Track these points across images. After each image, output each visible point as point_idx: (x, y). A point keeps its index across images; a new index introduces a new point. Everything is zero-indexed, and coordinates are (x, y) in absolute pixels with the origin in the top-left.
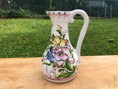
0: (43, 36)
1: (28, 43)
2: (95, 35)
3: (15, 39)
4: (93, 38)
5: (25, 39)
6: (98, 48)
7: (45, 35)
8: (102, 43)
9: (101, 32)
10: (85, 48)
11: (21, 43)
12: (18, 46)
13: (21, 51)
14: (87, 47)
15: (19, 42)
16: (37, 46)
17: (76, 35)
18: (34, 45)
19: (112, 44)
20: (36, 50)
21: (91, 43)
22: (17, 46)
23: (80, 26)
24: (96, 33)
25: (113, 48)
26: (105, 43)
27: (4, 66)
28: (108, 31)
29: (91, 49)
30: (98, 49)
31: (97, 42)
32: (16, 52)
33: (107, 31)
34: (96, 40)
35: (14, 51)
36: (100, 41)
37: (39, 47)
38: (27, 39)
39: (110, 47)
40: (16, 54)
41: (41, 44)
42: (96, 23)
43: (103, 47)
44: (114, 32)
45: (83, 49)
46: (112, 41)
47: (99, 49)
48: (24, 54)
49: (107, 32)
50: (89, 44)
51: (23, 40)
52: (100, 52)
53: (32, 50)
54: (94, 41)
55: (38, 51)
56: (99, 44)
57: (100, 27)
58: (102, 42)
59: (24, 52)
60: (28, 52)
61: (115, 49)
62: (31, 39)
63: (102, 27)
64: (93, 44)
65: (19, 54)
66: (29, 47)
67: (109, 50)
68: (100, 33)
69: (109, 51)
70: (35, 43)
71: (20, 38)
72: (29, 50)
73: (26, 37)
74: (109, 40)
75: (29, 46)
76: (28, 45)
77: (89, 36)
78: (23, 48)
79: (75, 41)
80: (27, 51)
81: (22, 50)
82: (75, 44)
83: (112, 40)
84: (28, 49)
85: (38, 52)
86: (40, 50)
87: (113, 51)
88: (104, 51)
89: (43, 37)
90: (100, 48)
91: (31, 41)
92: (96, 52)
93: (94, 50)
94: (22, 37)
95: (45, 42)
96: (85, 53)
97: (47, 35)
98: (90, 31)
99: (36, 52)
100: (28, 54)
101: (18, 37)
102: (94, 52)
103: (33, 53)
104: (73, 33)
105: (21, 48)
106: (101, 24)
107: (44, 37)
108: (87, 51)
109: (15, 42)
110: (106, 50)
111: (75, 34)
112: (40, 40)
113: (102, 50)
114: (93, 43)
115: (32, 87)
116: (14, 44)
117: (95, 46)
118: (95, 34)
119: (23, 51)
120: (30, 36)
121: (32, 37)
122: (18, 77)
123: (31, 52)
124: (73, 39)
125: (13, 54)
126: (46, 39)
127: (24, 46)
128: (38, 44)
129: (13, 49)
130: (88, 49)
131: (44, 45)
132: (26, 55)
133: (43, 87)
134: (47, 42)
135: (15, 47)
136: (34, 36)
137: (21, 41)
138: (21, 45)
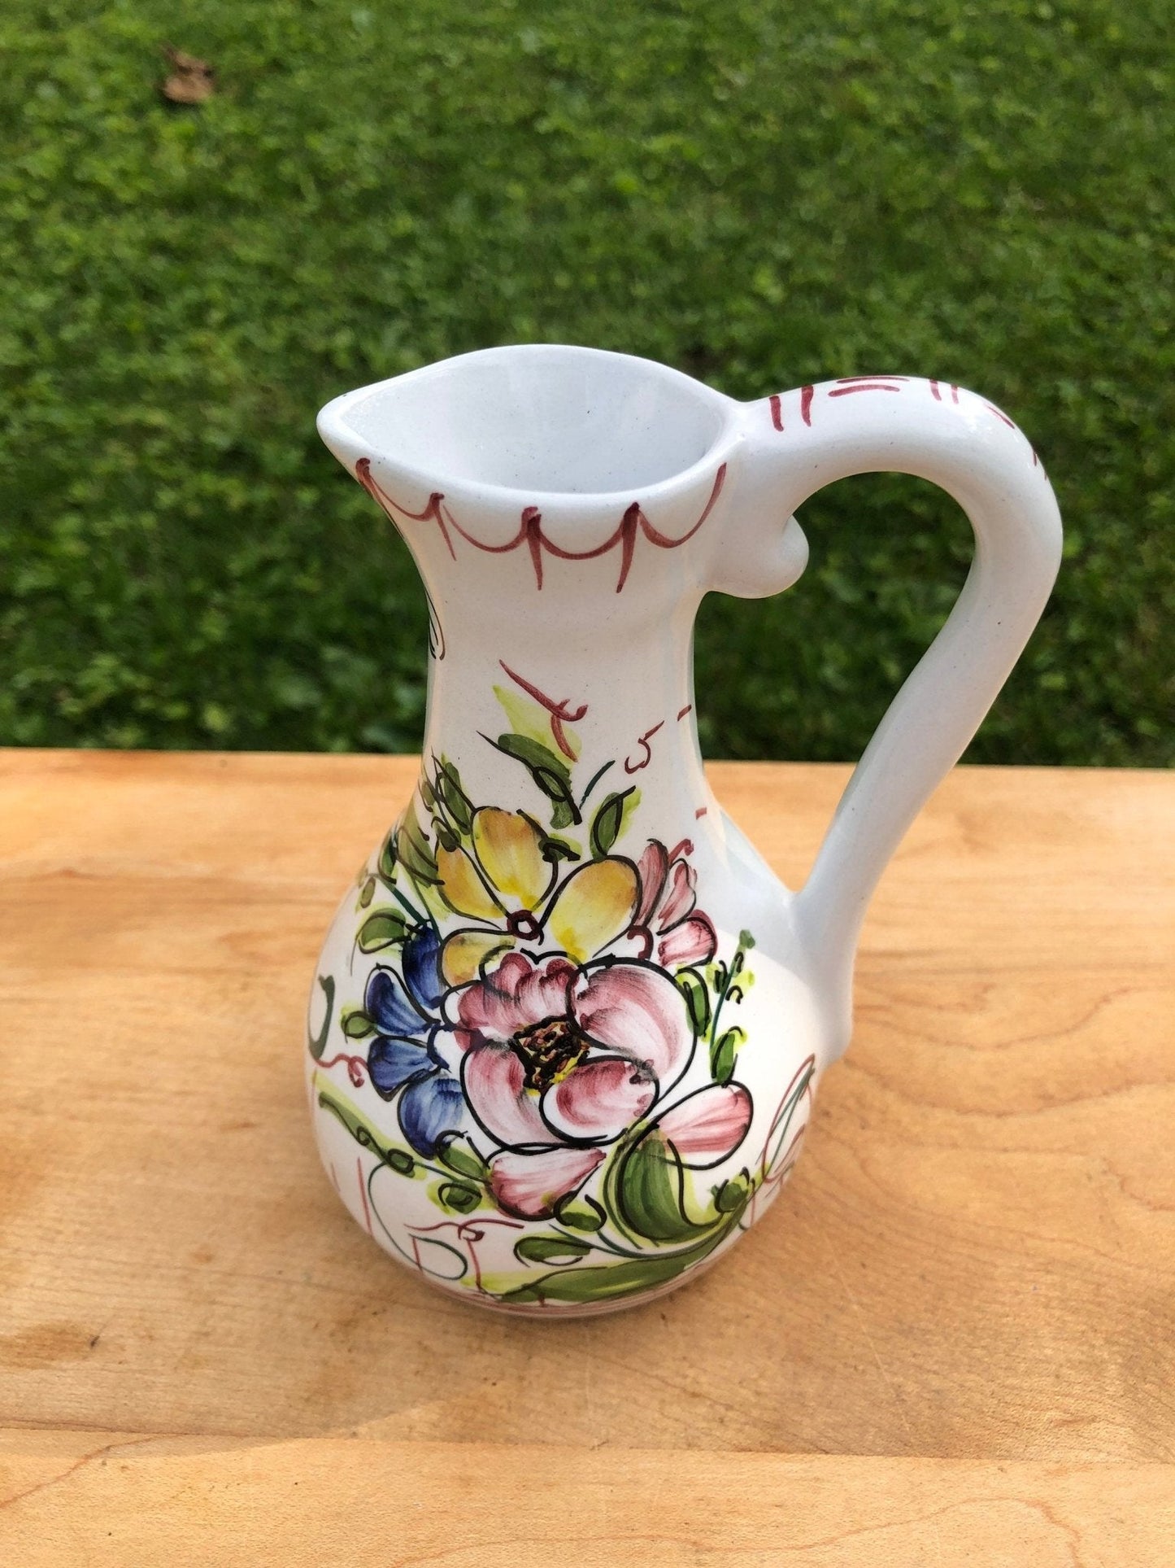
0: (440, 46)
1: (230, 163)
3: (30, 91)
5: (176, 89)
7: (477, 32)
10: (1057, 313)
11: (123, 174)
12: (92, 218)
13: (133, 313)
14: (1089, 282)
15: (94, 141)
16: (348, 238)
17: (958, 34)
18: (315, 218)
20: (343, 311)
22: (68, 216)
29: (1140, 316)
32: (68, 334)
35: (40, 300)
37: (383, 259)
38: (201, 92)
40: (69, 358)
41: (414, 208)
45: (1024, 331)
48: (179, 367)
50: (1126, 233)
51: (156, 115)
53: (289, 297)
55: (365, 317)
59: (172, 331)
60: (239, 331)
62: (265, 92)
65: (113, 364)
66: (244, 252)
70: (325, 182)
71: (99, 68)
72: (236, 304)
73: (184, 58)
75: (240, 222)
76: (232, 205)
77: (1157, 79)
78: (159, 263)
79: (922, 170)
80: (216, 316)
81: (150, 294)
82: (913, 216)
84: (230, 286)
86: (393, 298)
89: (436, 60)
91: (271, 142)
94: (128, 46)
95: (470, 169)
96: (1043, 387)
97: (500, 34)
99: (343, 339)
100: (237, 368)
101: (62, 50)
103: (293, 344)
105: (125, 252)
107: (454, 59)
108: (1066, 352)
109: (37, 145)
111: (944, 31)
112: (401, 124)
115: (203, 1348)
116: (23, 173)
119: (158, 317)
120: (253, 36)
121: (278, 66)
122: (28, 1158)
123: (276, 342)
124: (908, 117)
125: (28, 356)
126: (483, 101)
127: (171, 229)
128: (373, 202)
129: (22, 266)
130: (1101, 322)
131: (460, 215)
132: (201, 391)
133: (325, 1363)
134: (507, 171)
135: (43, 237)
136: (307, 49)
137: (112, 123)
138: (129, 207)
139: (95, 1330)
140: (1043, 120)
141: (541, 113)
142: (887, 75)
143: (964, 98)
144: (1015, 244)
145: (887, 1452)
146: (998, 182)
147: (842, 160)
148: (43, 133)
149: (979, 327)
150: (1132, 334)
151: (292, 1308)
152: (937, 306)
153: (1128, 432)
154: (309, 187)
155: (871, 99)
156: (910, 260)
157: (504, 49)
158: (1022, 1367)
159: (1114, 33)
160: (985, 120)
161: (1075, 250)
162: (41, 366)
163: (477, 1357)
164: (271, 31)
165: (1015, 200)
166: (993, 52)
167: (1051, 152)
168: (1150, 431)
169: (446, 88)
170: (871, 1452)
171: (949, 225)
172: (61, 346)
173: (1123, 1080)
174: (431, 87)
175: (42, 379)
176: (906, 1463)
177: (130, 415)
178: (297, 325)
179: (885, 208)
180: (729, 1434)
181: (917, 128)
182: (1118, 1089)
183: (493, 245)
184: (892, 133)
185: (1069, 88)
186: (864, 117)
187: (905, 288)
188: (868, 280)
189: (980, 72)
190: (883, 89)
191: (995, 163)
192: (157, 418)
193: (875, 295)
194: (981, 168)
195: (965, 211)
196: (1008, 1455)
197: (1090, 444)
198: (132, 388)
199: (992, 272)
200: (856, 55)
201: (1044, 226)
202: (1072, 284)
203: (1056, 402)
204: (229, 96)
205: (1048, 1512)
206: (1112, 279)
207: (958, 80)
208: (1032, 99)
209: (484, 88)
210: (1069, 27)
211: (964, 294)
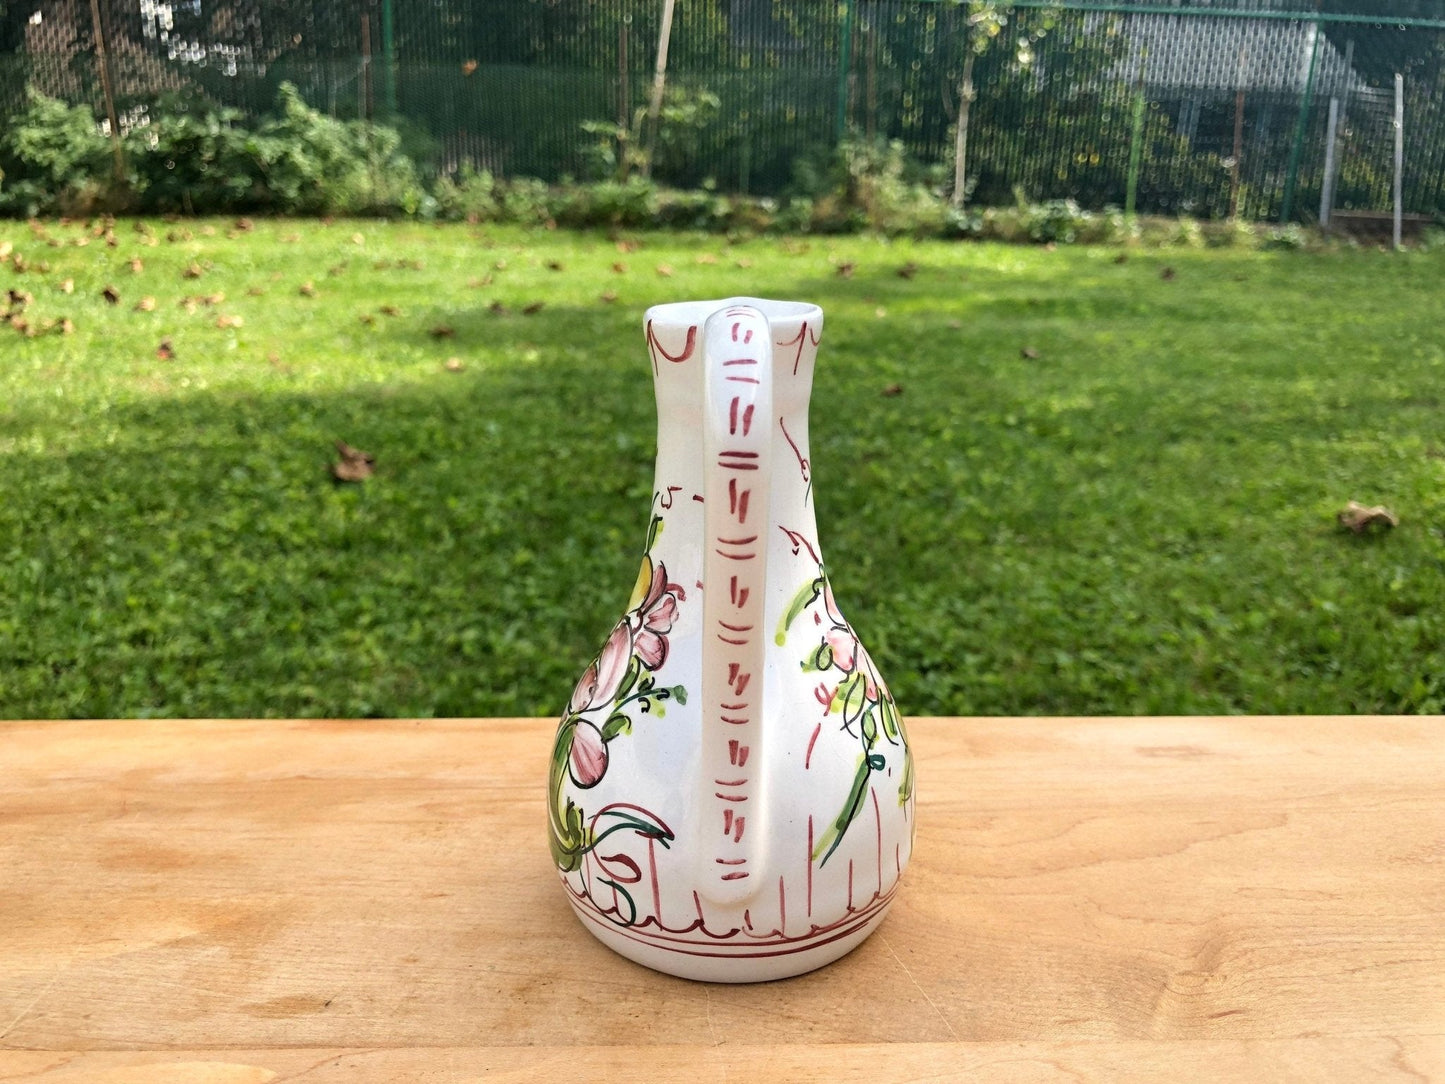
0: (553, 445)
1: (382, 520)
2: (1175, 450)
3: (226, 471)
4: (1145, 485)
5: (343, 471)
6: (1194, 610)
7: (583, 436)
8: (1257, 552)
9: (1261, 409)
10: (1045, 607)
11: (295, 527)
12: (266, 555)
13: (297, 620)
14: (1070, 587)
15: (273, 506)
16: (477, 568)
17: (947, 435)
18: (450, 556)
19: (1370, 560)
20: (473, 616)
21: (1127, 549)
22: (247, 554)
23: (1008, 326)
24: (1189, 425)
25: (1383, 612)
26: (1286, 548)
27: (135, 798)
28: (1343, 401)
29: (1114, 609)
30: (1202, 624)
31: (1193, 535)
32: (239, 633)
33: (1333, 405)
34: (1183, 501)
35: (217, 610)
36: (1231, 520)
37: (507, 581)
38: (363, 473)
39: (1348, 599)
40: (235, 651)
41: (532, 546)
42: (1210, 294)
43: (1258, 594)
44: (1408, 414)
45: (1021, 619)
46: (1384, 524)
47: (1210, 613)
48: (330, 655)
49: (1323, 411)
50: (1093, 555)
51: (325, 488)
52: (1218, 659)
53: (426, 607)
54: (1158, 519)
55: (489, 619)
56: (1217, 559)
57: (1244, 347)
58: (1255, 539)
59: (325, 630)
60: (380, 631)
61: (1397, 624)
62: (413, 474)
63: (1268, 346)
64: (1148, 559)
65: (274, 656)
66: (387, 574)
67: (1335, 635)
68: (1248, 429)
69: (1322, 649)
70: (458, 530)
71: (281, 459)
72: (383, 612)
73: (351, 451)
74: (1339, 517)
75: (388, 556)
76: (381, 545)
77: (1102, 459)
78: (320, 584)
79: (930, 517)
80: (365, 619)
81: (307, 606)
82: (925, 547)
83: (1379, 510)
84: (377, 599)
85: (492, 637)
86: (513, 606)
87: (1370, 651)
88: (1270, 645)
89: (552, 454)
90: (1223, 611)
91: (417, 504)
92: (1166, 652)
93: (1146, 633)
94: (308, 445)
95: (576, 521)
96: (1042, 658)
97: (603, 437)
98: (1123, 392)
99: (471, 634)
100: (378, 653)
101: (255, 448)
102: (1150, 648)
103: (428, 639)
104: (915, 421)
105: (289, 577)
106: (1265, 312)
107: (564, 453)
108: (1060, 634)
109: (227, 509)
110: (1297, 631)
111: (937, 433)
112: (522, 492)
113: (1247, 631)
114: (1152, 542)
115: (412, 1005)
116: (213, 527)
117: (1162, 584)
118: (1174, 438)
119: (314, 620)
120: (408, 439)
121: (425, 457)
122: (273, 915)
123: (415, 636)
124: (914, 484)
125: (204, 649)
126: (587, 479)
127: (330, 562)
128: (493, 544)
129: (205, 588)
130: (1083, 612)
131: (568, 551)
132: (349, 672)
133: (507, 1010)
134: (605, 521)
135: (225, 568)
136: (451, 447)
137: (291, 493)
138: (299, 548)
139: (328, 998)
140: (1019, 486)
141: (633, 485)
142: (897, 459)
143: (957, 473)
144: (1008, 562)
145: (935, 1040)
146: (990, 525)
147: (867, 510)
148: (231, 501)
149: (987, 618)
150: (1109, 620)
151: (479, 983)
152: (951, 603)
153: (1115, 686)
154: (446, 533)
155: (886, 474)
156: (927, 575)
157: (602, 447)
158: (1033, 996)
159: (1066, 432)
160: (974, 486)
161: (1055, 567)
162: (216, 657)
163: (624, 1004)
164: (422, 436)
165: (1004, 534)
166: (977, 444)
167: (1028, 504)
168: (1133, 688)
169: (557, 470)
170: (923, 1040)
171: (953, 551)
172: (232, 642)
173: (1097, 859)
174: (547, 469)
175: (212, 667)
176: (951, 1046)
177: (285, 691)
178: (431, 624)
179: (902, 542)
180: (816, 1036)
181: (923, 492)
182: (1092, 864)
183: (596, 569)
184: (904, 495)
185: (1036, 466)
186: (880, 485)
187: (923, 594)
188: (892, 589)
189: (967, 459)
190: (894, 468)
191: (985, 512)
192: (308, 691)
193: (900, 597)
194: (973, 514)
195: (968, 544)
196: (1026, 1038)
197: (1087, 697)
198: (290, 672)
199: (992, 581)
200: (871, 448)
201: (1030, 552)
202: (1057, 589)
203: (1055, 668)
204: (383, 478)
205: (1059, 1066)
206: (1086, 585)
207: (950, 463)
208: (1010, 472)
209: (589, 469)
210: (1031, 429)
211: (971, 596)
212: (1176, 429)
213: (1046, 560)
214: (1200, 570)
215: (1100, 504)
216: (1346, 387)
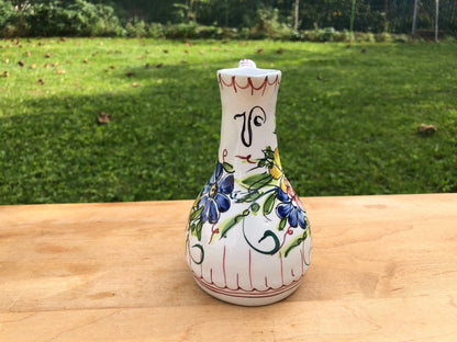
0: (168, 110)
1: (114, 136)
2: (369, 108)
3: (63, 121)
4: (357, 119)
5: (101, 120)
6: (373, 159)
7: (178, 107)
8: (393, 140)
9: (394, 94)
10: (326, 159)
11: (86, 138)
12: (78, 148)
13: (88, 168)
14: (334, 153)
15: (79, 132)
16: (146, 150)
17: (294, 105)
18: (137, 147)
19: (428, 142)
20: (146, 166)
21: (352, 140)
22: (71, 147)
23: (313, 69)
24: (370, 100)
25: (433, 158)
26: (402, 139)
27: (45, 230)
28: (419, 91)
29: (348, 159)
30: (375, 163)
31: (372, 135)
32: (70, 173)
33: (416, 93)
34: (369, 125)
35: (63, 166)
36: (385, 130)
37: (155, 154)
38: (107, 120)
39: (421, 155)
40: (69, 179)
41: (163, 143)
42: (377, 57)
43: (393, 153)
44: (440, 95)
45: (319, 163)
46: (432, 130)
47: (378, 160)
48: (100, 179)
49: (413, 95)
50: (342, 142)
51: (95, 126)
52: (381, 174)
53: (130, 163)
54: (361, 130)
55: (150, 167)
56: (380, 143)
57: (388, 74)
58: (392, 136)
59: (98, 172)
60: (116, 171)
61: (437, 162)
62: (123, 121)
63: (395, 74)
64: (359, 143)
65: (82, 180)
66: (117, 153)
67: (417, 166)
68: (390, 101)
69: (413, 171)
70: (139, 139)
71: (81, 116)
72: (116, 165)
73: (103, 113)
74: (418, 129)
75: (117, 147)
76: (114, 144)
77: (344, 112)
78: (95, 157)
79: (290, 131)
80: (110, 168)
81: (92, 164)
82: (288, 140)
83: (431, 126)
84: (114, 161)
85: (152, 173)
86: (158, 163)
87: (428, 171)
88: (397, 169)
89: (168, 113)
90: (383, 159)
91: (125, 130)
92: (366, 173)
93: (358, 166)
94: (89, 112)
95: (177, 135)
96: (326, 175)
97: (183, 108)
98: (350, 90)
99: (145, 172)
100: (115, 178)
101: (72, 113)
102: (360, 171)
103: (131, 174)
104: (284, 100)
105: (85, 155)
106: (394, 63)
107: (172, 113)
108: (331, 167)
109: (64, 133)
110: (406, 165)
111: (291, 104)
112: (159, 126)
113: (390, 165)
114: (360, 138)
115: (141, 294)
116: (60, 139)
117: (364, 151)
118: (366, 104)
119: (94, 168)
120: (121, 109)
121: (127, 115)
122: (94, 266)
123: (126, 173)
125: (59, 178)
126: (179, 121)
127: (98, 150)
128: (151, 143)
129: (59, 159)
130: (338, 160)
131: (175, 145)
132: (106, 184)
133: (171, 295)
134: (186, 135)
135: (64, 152)
136: (135, 111)
137: (84, 128)
138: (88, 145)
139: (114, 292)
140: (317, 121)
141: (194, 123)
143: (298, 117)
144: (314, 145)
146: (309, 133)
148: (65, 130)
149: (308, 163)
150: (346, 163)
151: (162, 286)
152: (297, 159)
153: (349, 183)
154: (135, 140)
156: (289, 150)
157: (184, 111)
159: (332, 103)
160: (303, 121)
161: (329, 146)
162: (63, 180)
164: (125, 108)
165: (313, 137)
166: (304, 107)
167: (321, 126)
168: (355, 184)
169: (170, 118)
171: (297, 142)
172: (68, 176)
173: (355, 241)
174: (166, 118)
175: (62, 184)
176: (312, 302)
177: (86, 191)
178: (132, 169)
181: (287, 123)
182: (352, 243)
183: (184, 150)
185: (323, 114)
189: (301, 112)
191: (307, 129)
192: (94, 191)
194: (303, 130)
195: (302, 140)
196: (335, 299)
197: (340, 187)
198: (87, 185)
199: (310, 151)
201: (321, 142)
202: (330, 153)
203: (330, 178)
204: (114, 122)
206: (339, 152)
207: (296, 114)
208: (314, 116)
209: (180, 118)
210: (321, 102)
211: (303, 156)
212: (367, 101)
213: (327, 144)
214: (375, 146)
215: (343, 126)
216: (420, 86)
